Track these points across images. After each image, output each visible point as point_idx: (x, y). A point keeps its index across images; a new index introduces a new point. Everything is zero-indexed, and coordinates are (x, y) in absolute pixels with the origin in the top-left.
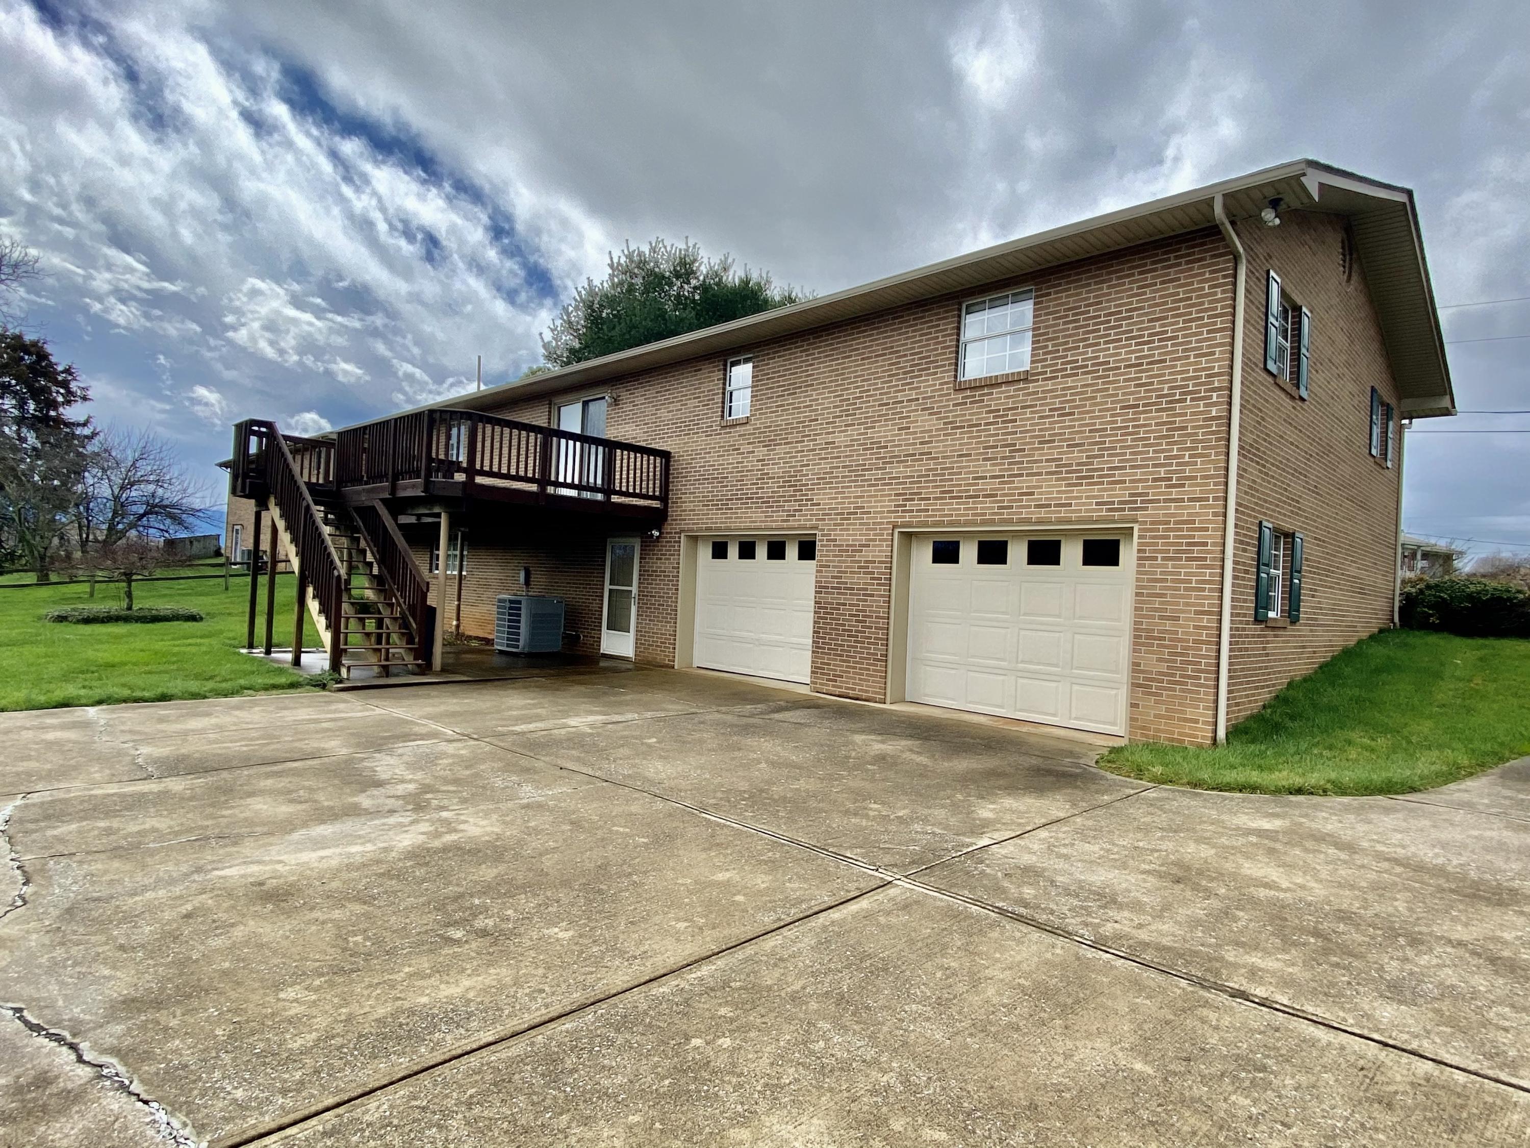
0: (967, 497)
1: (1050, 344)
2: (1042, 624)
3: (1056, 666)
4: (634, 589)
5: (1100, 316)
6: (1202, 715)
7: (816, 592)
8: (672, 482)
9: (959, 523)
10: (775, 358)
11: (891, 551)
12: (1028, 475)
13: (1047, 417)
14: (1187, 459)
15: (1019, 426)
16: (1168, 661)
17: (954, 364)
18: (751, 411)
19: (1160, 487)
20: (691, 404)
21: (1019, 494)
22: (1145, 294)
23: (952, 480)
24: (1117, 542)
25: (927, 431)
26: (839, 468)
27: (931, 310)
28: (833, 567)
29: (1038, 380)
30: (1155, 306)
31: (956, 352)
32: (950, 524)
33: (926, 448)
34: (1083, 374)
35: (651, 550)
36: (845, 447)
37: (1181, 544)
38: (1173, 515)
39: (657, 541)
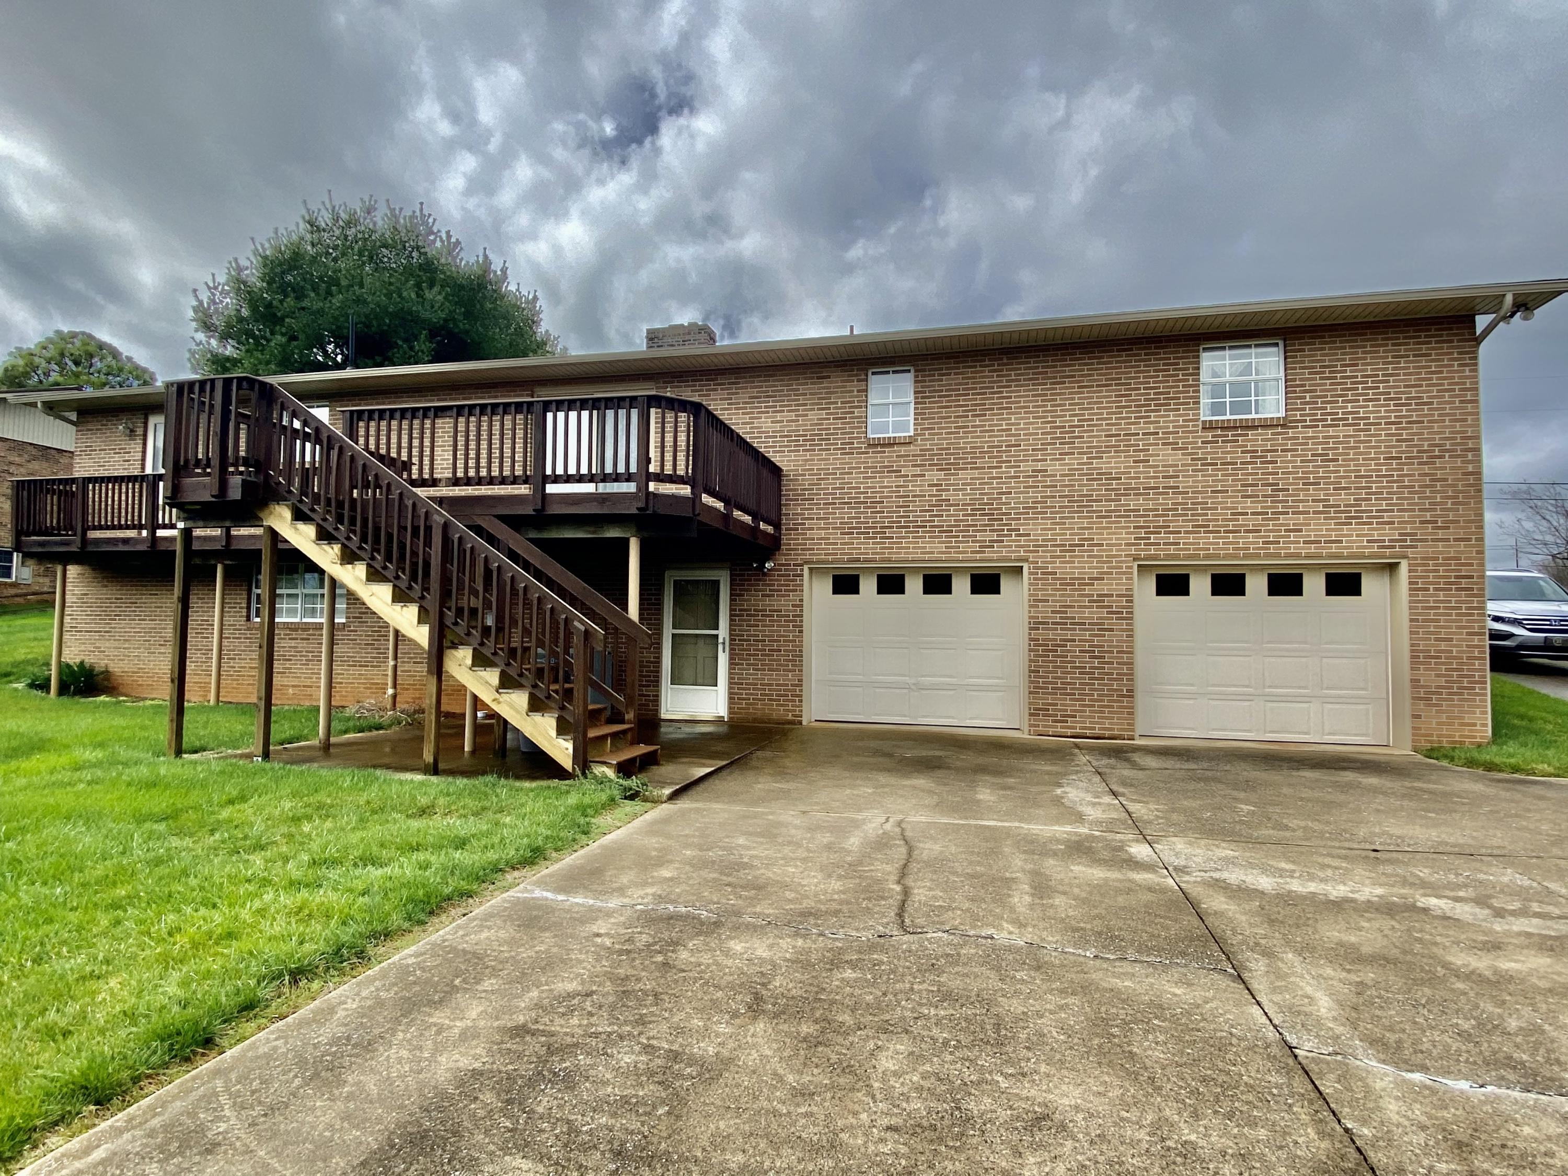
0: (1226, 532)
1: (1307, 395)
2: (1287, 650)
3: (1305, 688)
4: (723, 632)
5: (1357, 377)
6: (1479, 718)
7: (1031, 629)
8: (786, 505)
9: (1217, 557)
10: (949, 374)
11: (1132, 584)
12: (1293, 513)
13: (1310, 461)
14: (1449, 506)
15: (1279, 468)
16: (1444, 676)
17: (1199, 403)
18: (916, 430)
19: (1427, 528)
20: (813, 416)
21: (1286, 531)
22: (1399, 363)
23: (1207, 515)
24: (1359, 575)
25: (1171, 466)
26: (1054, 497)
27: (1166, 347)
28: (1053, 601)
29: (1297, 427)
30: (1410, 374)
31: (1199, 391)
32: (1207, 557)
33: (1172, 483)
34: (1344, 425)
35: (752, 585)
36: (1061, 475)
37: (1450, 577)
38: (1441, 553)
39: (765, 574)
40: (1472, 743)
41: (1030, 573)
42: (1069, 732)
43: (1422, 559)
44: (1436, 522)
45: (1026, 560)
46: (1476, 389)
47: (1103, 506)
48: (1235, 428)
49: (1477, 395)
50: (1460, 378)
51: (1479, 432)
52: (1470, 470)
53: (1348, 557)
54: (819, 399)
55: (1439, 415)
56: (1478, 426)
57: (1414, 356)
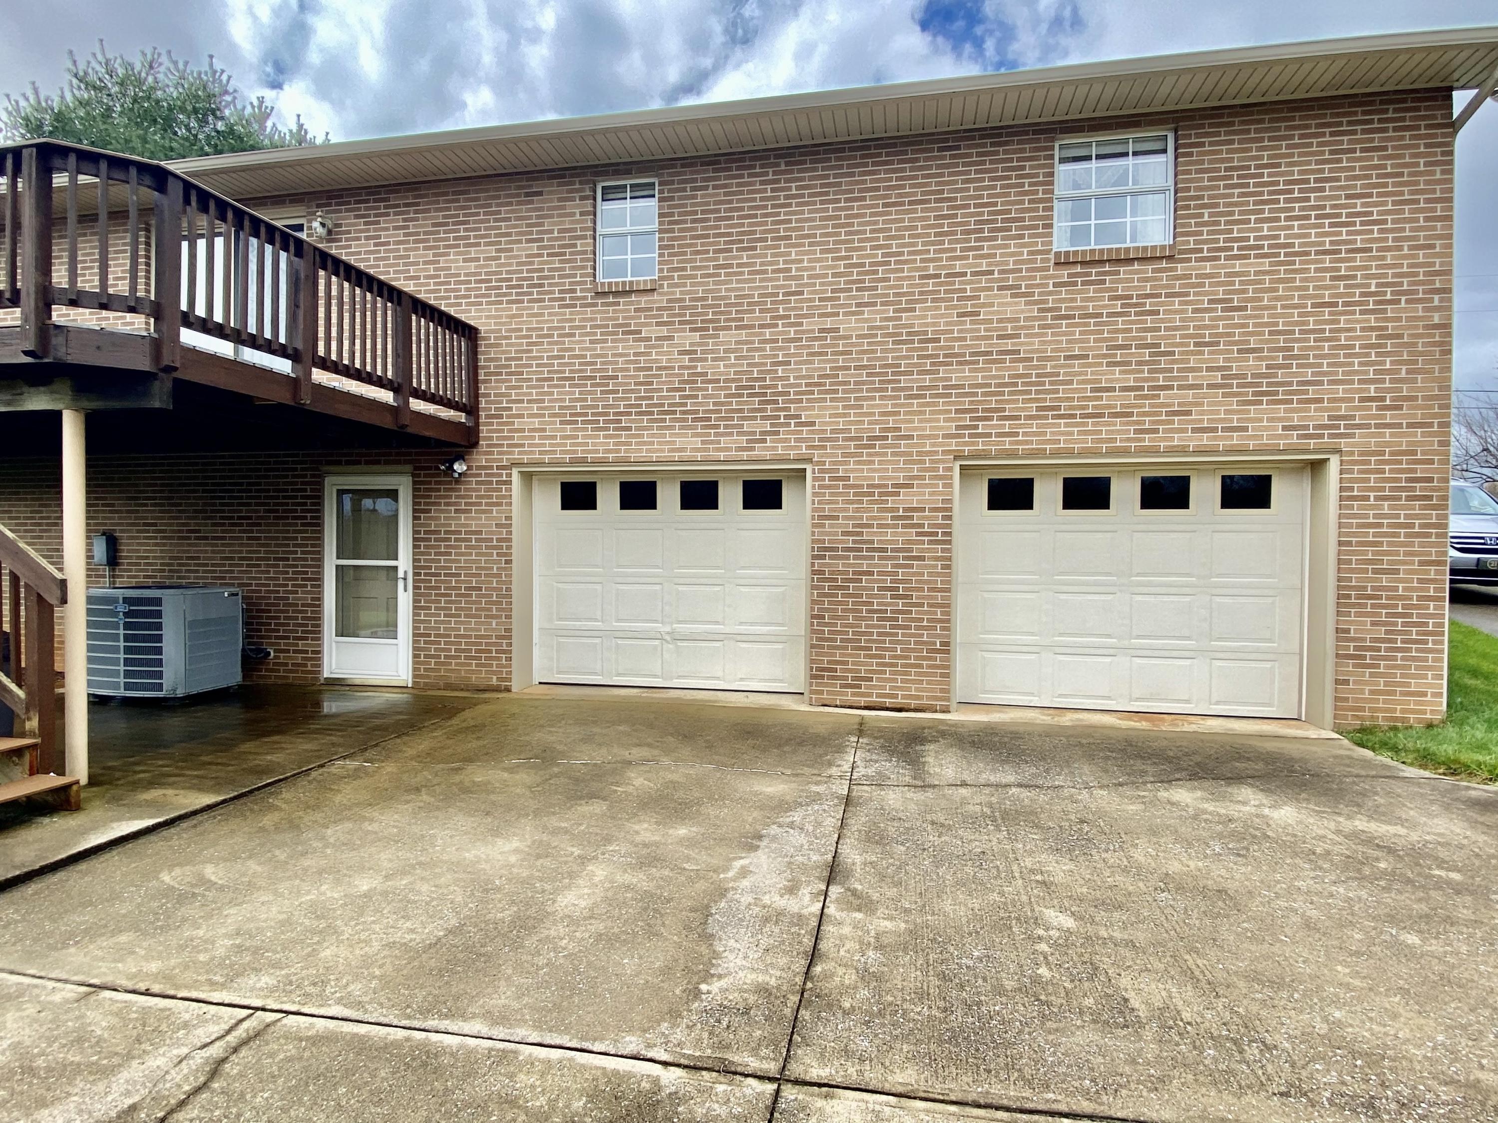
0: (1083, 416)
1: (1206, 212)
3: (1187, 638)
4: (404, 563)
5: (1277, 183)
6: (1430, 686)
7: (814, 557)
8: (485, 381)
9: (1070, 453)
10: (706, 188)
11: (951, 493)
12: (1180, 387)
13: (1206, 310)
14: (1403, 374)
15: (1162, 321)
16: (1385, 624)
17: (1051, 226)
18: (661, 270)
19: (1370, 408)
20: (522, 250)
21: (1168, 414)
22: (1340, 161)
23: (1057, 391)
24: (1268, 479)
25: (1009, 320)
26: (849, 368)
27: (1006, 143)
28: (845, 518)
29: (1189, 260)
30: (1355, 178)
31: (1051, 209)
32: (1055, 454)
33: (1009, 345)
34: (1257, 256)
35: (440, 497)
36: (859, 337)
37: (1399, 480)
38: (1388, 444)
39: (457, 481)
40: (1419, 721)
41: (815, 479)
42: (862, 701)
43: (1362, 454)
44: (1383, 399)
45: (809, 460)
46: (1450, 200)
47: (914, 381)
48: (1101, 262)
49: (1451, 209)
50: (1427, 182)
51: (1450, 264)
52: (1436, 320)
53: (1255, 452)
54: (528, 226)
55: (1395, 239)
56: (1450, 255)
57: (1363, 150)
